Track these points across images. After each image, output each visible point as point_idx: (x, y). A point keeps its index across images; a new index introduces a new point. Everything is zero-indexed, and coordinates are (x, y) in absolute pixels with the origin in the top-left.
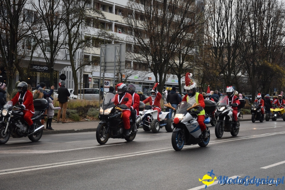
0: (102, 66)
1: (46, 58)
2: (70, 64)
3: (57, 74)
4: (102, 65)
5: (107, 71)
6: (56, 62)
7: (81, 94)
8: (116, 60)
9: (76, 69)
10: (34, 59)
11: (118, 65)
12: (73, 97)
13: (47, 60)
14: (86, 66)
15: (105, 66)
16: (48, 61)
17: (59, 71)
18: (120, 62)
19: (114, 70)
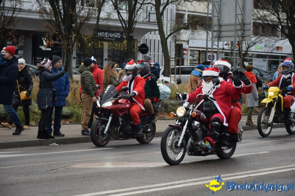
0: (214, 31)
1: (121, 20)
2: (157, 28)
3: (134, 44)
4: (215, 29)
5: (223, 39)
6: (136, 26)
7: (176, 75)
8: (238, 22)
9: (166, 37)
10: (102, 22)
11: (240, 29)
12: (163, 80)
13: (123, 23)
14: (182, 31)
15: (220, 31)
16: (124, 25)
17: (137, 40)
18: (243, 24)
19: (235, 37)
